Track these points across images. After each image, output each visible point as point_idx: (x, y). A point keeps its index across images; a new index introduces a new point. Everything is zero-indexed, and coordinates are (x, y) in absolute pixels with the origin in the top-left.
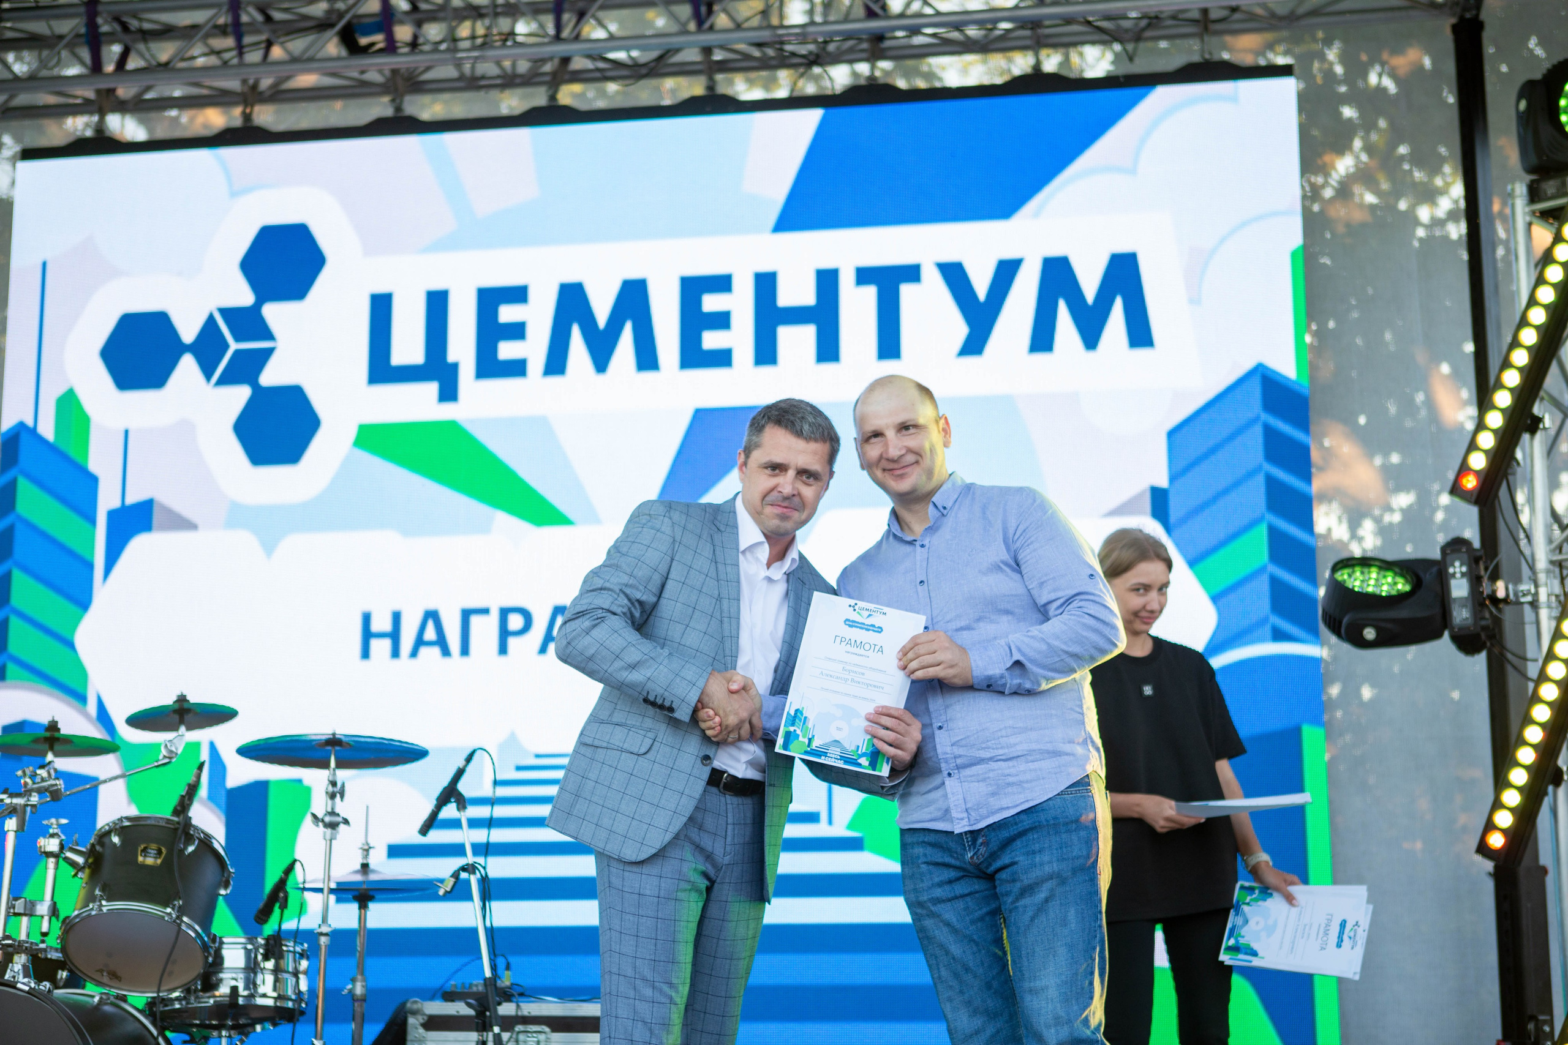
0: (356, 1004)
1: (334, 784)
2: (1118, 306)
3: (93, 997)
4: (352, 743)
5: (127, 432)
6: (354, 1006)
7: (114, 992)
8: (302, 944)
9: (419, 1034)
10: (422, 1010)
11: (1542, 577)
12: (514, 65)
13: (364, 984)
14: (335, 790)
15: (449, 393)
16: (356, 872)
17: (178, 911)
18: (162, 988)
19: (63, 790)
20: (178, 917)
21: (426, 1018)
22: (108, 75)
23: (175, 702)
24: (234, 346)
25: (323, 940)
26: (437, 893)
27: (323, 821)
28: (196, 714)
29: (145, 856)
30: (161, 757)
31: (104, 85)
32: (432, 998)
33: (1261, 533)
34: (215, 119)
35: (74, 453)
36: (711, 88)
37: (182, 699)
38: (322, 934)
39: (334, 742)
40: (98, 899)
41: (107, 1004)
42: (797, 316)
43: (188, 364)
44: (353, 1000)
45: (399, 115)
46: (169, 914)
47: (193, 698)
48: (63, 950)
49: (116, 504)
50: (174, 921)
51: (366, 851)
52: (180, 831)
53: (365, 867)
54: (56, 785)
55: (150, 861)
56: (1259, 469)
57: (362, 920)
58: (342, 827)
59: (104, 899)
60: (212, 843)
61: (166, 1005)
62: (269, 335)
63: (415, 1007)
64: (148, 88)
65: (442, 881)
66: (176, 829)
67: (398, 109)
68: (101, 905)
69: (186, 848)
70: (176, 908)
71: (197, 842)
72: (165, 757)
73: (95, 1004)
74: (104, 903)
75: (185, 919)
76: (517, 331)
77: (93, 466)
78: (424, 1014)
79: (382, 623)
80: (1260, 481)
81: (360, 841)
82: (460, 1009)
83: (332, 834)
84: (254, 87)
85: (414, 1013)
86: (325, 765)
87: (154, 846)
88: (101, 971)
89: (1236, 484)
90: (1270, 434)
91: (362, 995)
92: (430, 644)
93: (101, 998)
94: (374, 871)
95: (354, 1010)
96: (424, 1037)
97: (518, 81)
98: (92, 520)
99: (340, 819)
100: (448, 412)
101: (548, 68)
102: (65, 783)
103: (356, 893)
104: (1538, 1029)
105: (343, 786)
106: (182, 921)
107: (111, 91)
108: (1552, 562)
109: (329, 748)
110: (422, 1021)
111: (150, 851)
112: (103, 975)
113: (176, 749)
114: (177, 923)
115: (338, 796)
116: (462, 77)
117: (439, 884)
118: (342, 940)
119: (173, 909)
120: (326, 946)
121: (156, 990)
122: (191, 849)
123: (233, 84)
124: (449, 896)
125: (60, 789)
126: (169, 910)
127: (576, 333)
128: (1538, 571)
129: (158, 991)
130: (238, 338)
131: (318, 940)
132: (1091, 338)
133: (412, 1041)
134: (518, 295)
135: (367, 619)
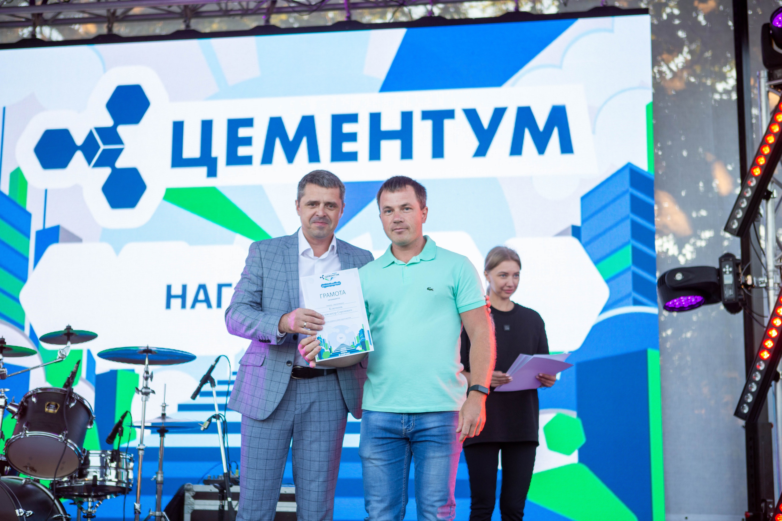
0: (158, 486)
1: (147, 372)
2: (556, 132)
3: (22, 480)
4: (156, 352)
5: (46, 191)
6: (157, 486)
7: (33, 478)
8: (131, 455)
9: (191, 501)
10: (193, 489)
11: (771, 274)
12: (248, 4)
13: (162, 475)
14: (148, 375)
15: (212, 173)
16: (159, 418)
17: (65, 437)
18: (57, 476)
19: (6, 374)
20: (66, 440)
21: (194, 493)
22: (38, 6)
23: (65, 329)
24: (102, 147)
25: (141, 453)
26: (200, 430)
27: (141, 391)
28: (76, 335)
29: (49, 408)
30: (58, 358)
31: (37, 11)
32: (198, 483)
33: (628, 250)
34: (92, 29)
35: (19, 201)
36: (349, 17)
37: (69, 328)
38: (140, 449)
39: (148, 351)
40: (24, 430)
41: (29, 484)
42: (391, 135)
43: (79, 156)
44: (157, 483)
45: (188, 29)
46: (61, 438)
47: (75, 328)
48: (6, 456)
49: (40, 228)
50: (64, 442)
51: (164, 407)
52: (67, 396)
53: (164, 415)
54: (3, 371)
55: (51, 411)
56: (627, 217)
57: (162, 442)
58: (151, 394)
59: (27, 430)
60: (84, 402)
61: (60, 485)
62: (120, 142)
63: (189, 487)
64: (59, 13)
65: (202, 423)
66: (65, 395)
67: (188, 26)
68: (26, 433)
69: (70, 404)
70: (65, 435)
71: (76, 401)
72: (60, 358)
73: (23, 484)
74: (27, 432)
75: (69, 441)
76: (248, 141)
77: (29, 208)
78: (193, 491)
79: (176, 290)
80: (628, 223)
81: (161, 402)
82: (211, 488)
83: (146, 398)
84: (114, 13)
85: (188, 490)
86: (143, 363)
87: (54, 403)
88: (26, 467)
89: (616, 224)
90: (634, 199)
91: (161, 481)
92: (201, 301)
93: (26, 481)
94: (168, 418)
95: (157, 488)
96: (193, 503)
97: (249, 12)
98: (28, 236)
99: (150, 391)
100: (211, 182)
101: (265, 6)
102: (8, 370)
103: (159, 429)
104: (767, 506)
105: (152, 374)
106: (67, 442)
107: (40, 15)
108: (776, 267)
109: (145, 354)
110: (192, 495)
111: (51, 405)
112: (27, 469)
113: (66, 353)
114: (65, 442)
115: (149, 379)
116: (221, 10)
117: (201, 425)
118: (151, 453)
119: (63, 435)
120: (142, 455)
121: (54, 477)
122: (73, 405)
123: (103, 12)
124: (206, 431)
125: (5, 373)
126: (61, 436)
127: (278, 143)
128: (769, 271)
129: (55, 478)
130: (105, 143)
131: (138, 452)
132: (541, 148)
133: (187, 505)
134: (248, 123)
135: (169, 288)
